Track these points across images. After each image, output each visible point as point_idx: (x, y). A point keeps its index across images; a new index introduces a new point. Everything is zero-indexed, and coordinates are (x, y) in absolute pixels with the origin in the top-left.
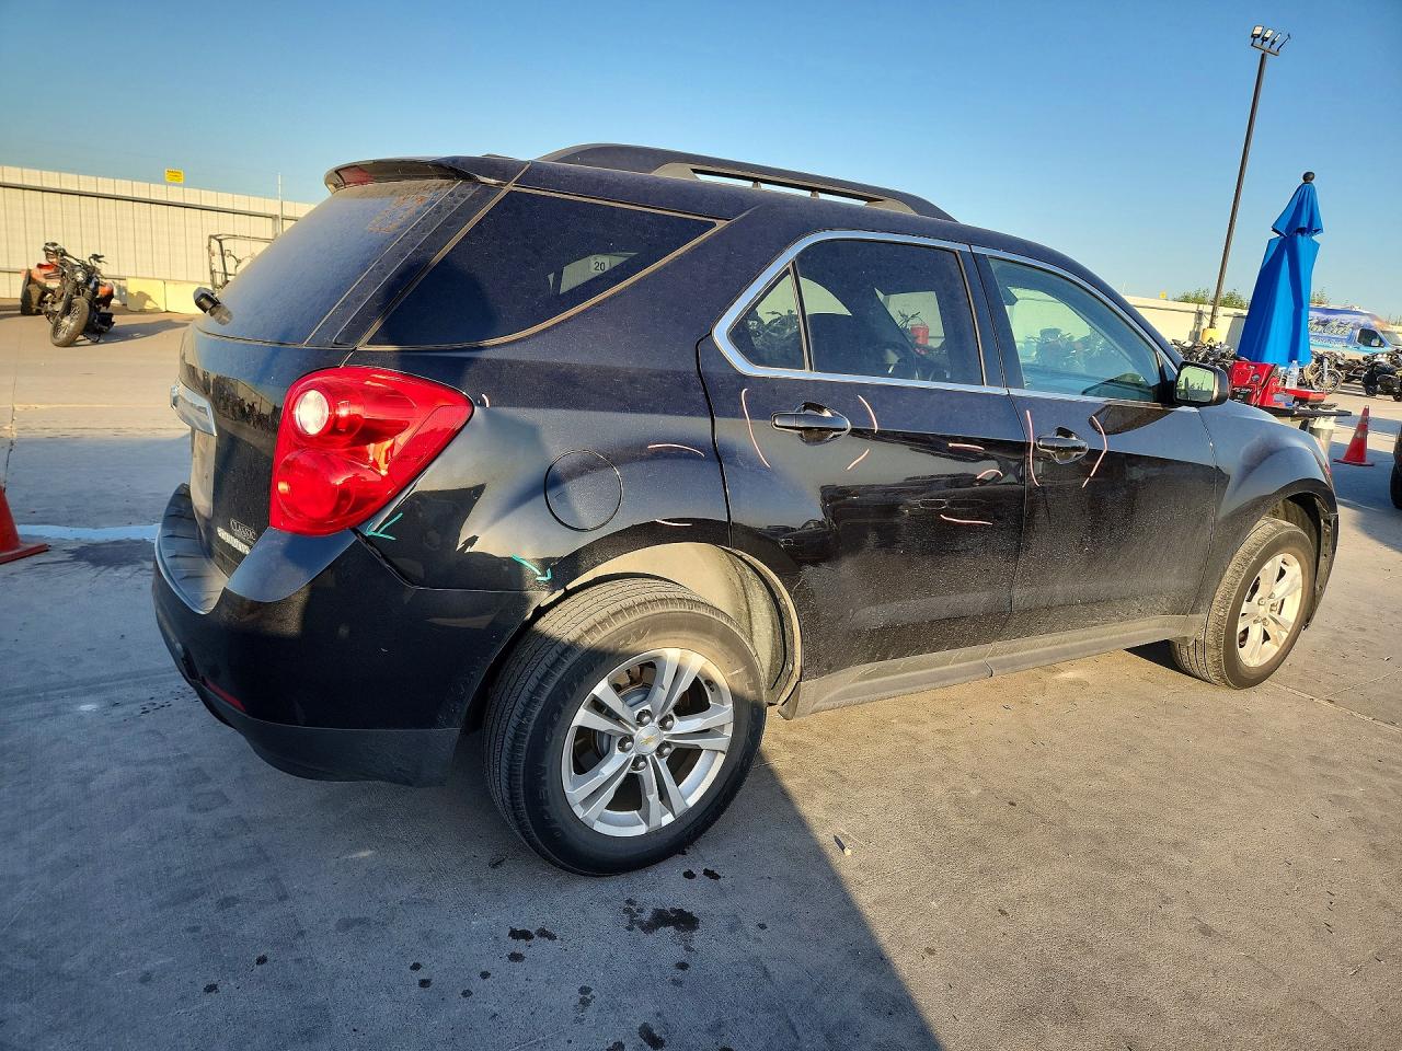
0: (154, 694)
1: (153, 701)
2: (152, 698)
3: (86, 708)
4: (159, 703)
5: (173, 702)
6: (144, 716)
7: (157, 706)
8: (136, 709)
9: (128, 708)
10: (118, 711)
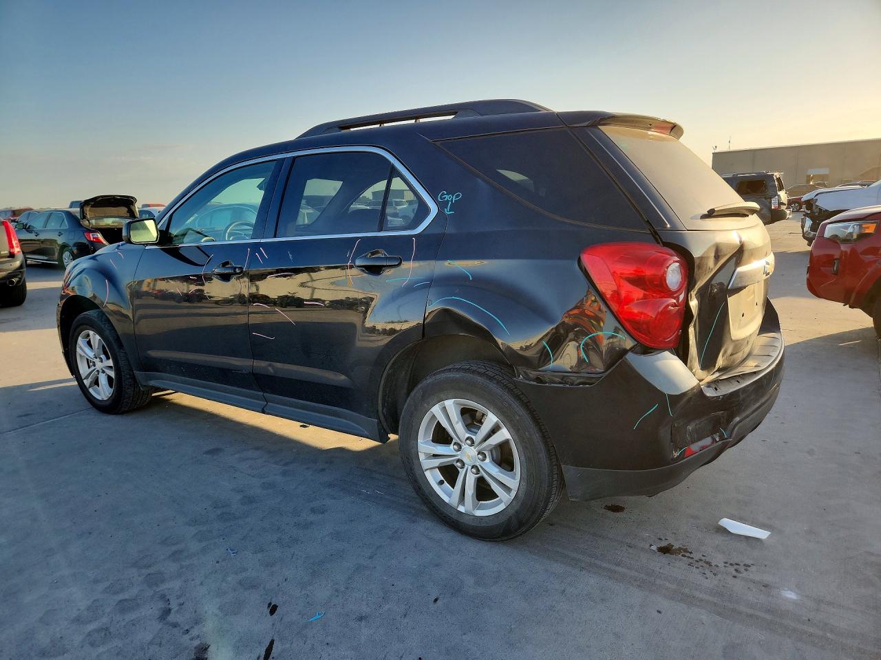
0: (730, 580)
1: (735, 574)
2: (735, 577)
3: (791, 595)
4: (732, 570)
5: (721, 565)
6: (749, 562)
7: (736, 567)
8: (753, 574)
9: (757, 578)
10: (768, 578)
